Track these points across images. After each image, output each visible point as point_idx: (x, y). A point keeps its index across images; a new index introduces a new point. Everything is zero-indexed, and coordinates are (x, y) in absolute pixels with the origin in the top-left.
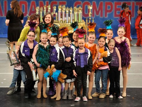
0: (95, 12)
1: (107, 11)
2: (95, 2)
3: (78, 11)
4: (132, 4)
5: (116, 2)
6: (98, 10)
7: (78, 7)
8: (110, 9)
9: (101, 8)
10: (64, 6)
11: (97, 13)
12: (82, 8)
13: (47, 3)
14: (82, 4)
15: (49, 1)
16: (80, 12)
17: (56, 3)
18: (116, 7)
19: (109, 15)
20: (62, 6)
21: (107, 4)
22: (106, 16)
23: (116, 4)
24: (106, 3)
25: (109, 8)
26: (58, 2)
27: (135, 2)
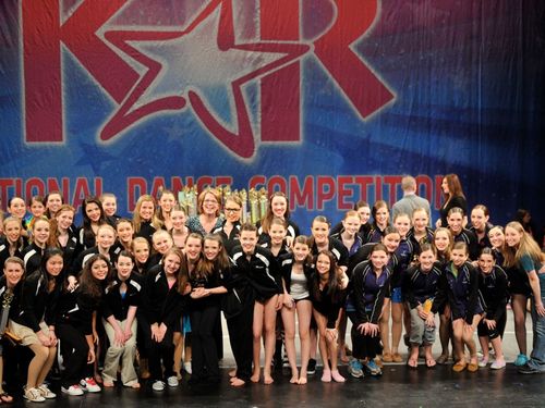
0: (296, 199)
1: (321, 197)
2: (296, 178)
3: (259, 197)
4: (375, 182)
5: (341, 176)
6: (302, 194)
7: (258, 189)
8: (328, 192)
9: (308, 191)
10: (228, 188)
11: (301, 201)
12: (267, 192)
13: (190, 180)
14: (266, 182)
15: (192, 178)
16: (264, 199)
17: (209, 181)
18: (341, 186)
19: (326, 204)
20: (223, 187)
21: (321, 181)
22: (320, 207)
23: (342, 181)
24: (320, 179)
25: (326, 190)
26: (214, 179)
27: (382, 177)
